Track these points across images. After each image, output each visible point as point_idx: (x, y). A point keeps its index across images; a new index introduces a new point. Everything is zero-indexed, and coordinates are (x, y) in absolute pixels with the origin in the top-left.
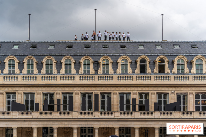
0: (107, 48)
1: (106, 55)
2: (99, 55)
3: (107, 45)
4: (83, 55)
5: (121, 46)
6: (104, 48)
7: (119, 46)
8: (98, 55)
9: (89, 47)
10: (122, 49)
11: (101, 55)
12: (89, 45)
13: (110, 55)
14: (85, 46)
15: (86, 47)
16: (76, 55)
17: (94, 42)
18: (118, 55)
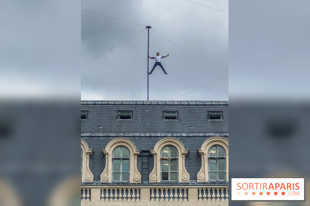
0: (174, 118)
1: (170, 135)
2: (154, 136)
3: (174, 112)
4: (112, 135)
5: (210, 113)
6: (167, 118)
7: (204, 115)
8: (151, 137)
9: (129, 117)
10: (213, 122)
11: (159, 135)
12: (129, 112)
13: (180, 136)
14: (119, 114)
15: (122, 117)
16: (95, 136)
17: (141, 105)
18: (201, 134)
